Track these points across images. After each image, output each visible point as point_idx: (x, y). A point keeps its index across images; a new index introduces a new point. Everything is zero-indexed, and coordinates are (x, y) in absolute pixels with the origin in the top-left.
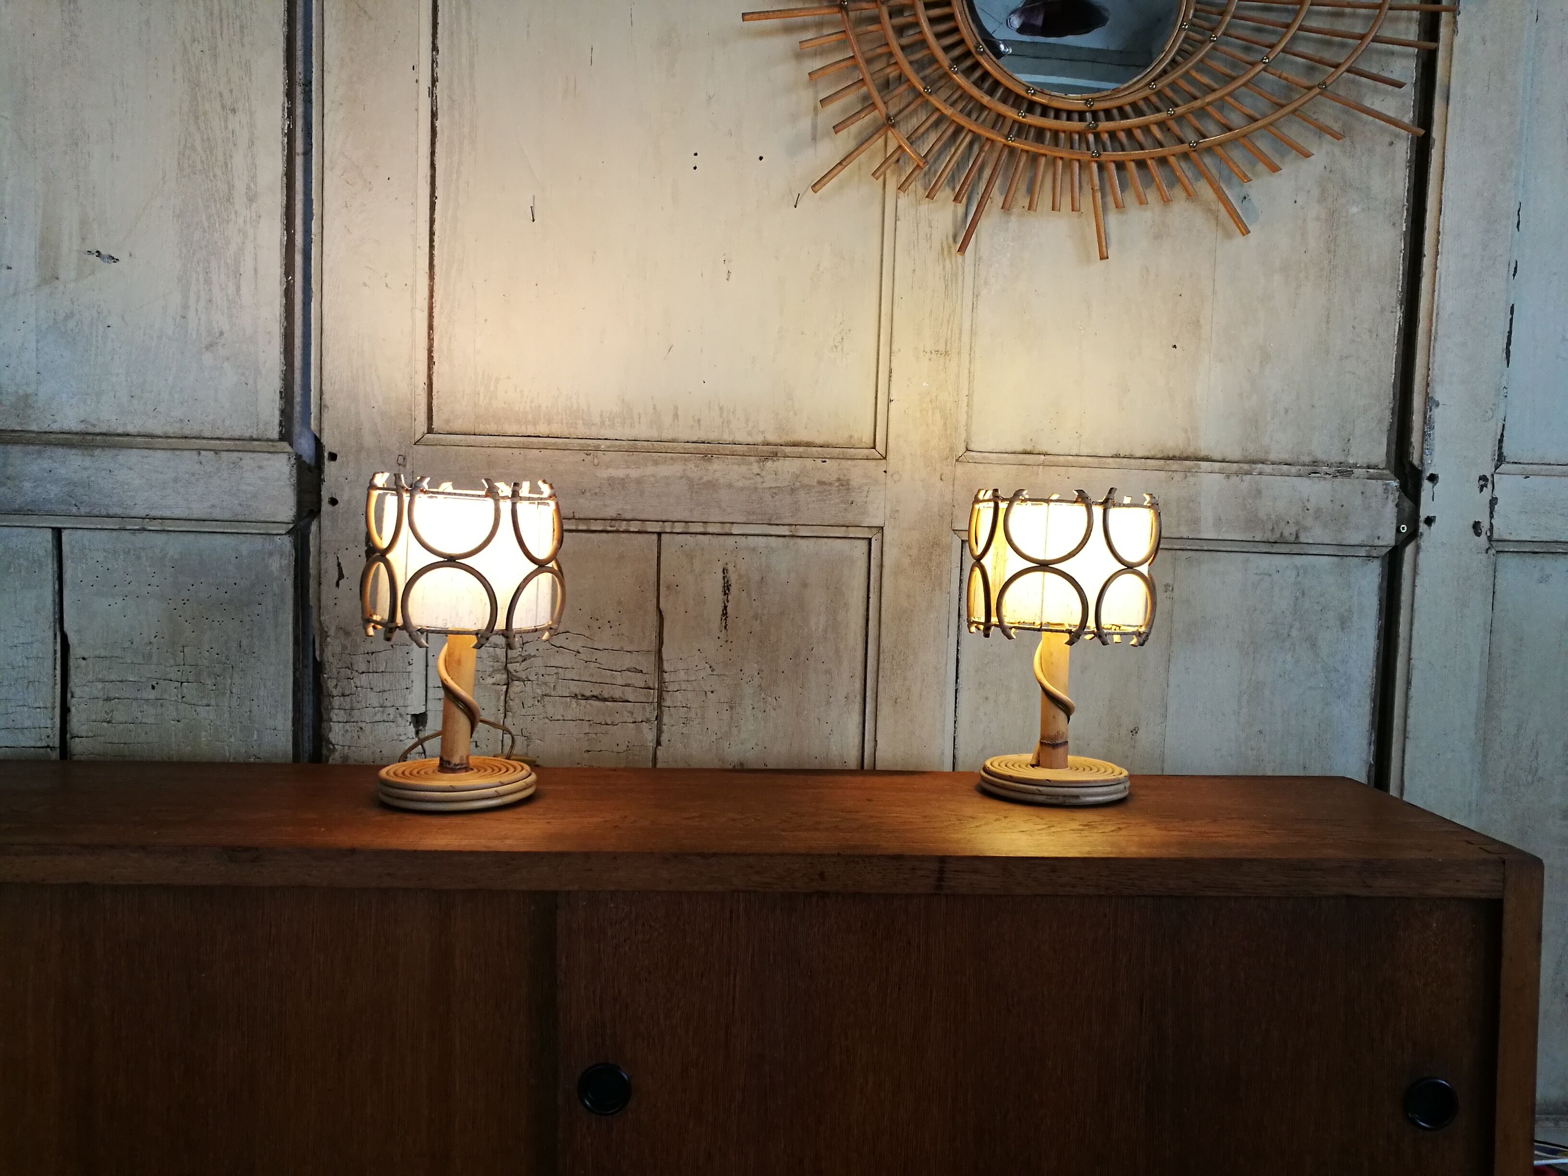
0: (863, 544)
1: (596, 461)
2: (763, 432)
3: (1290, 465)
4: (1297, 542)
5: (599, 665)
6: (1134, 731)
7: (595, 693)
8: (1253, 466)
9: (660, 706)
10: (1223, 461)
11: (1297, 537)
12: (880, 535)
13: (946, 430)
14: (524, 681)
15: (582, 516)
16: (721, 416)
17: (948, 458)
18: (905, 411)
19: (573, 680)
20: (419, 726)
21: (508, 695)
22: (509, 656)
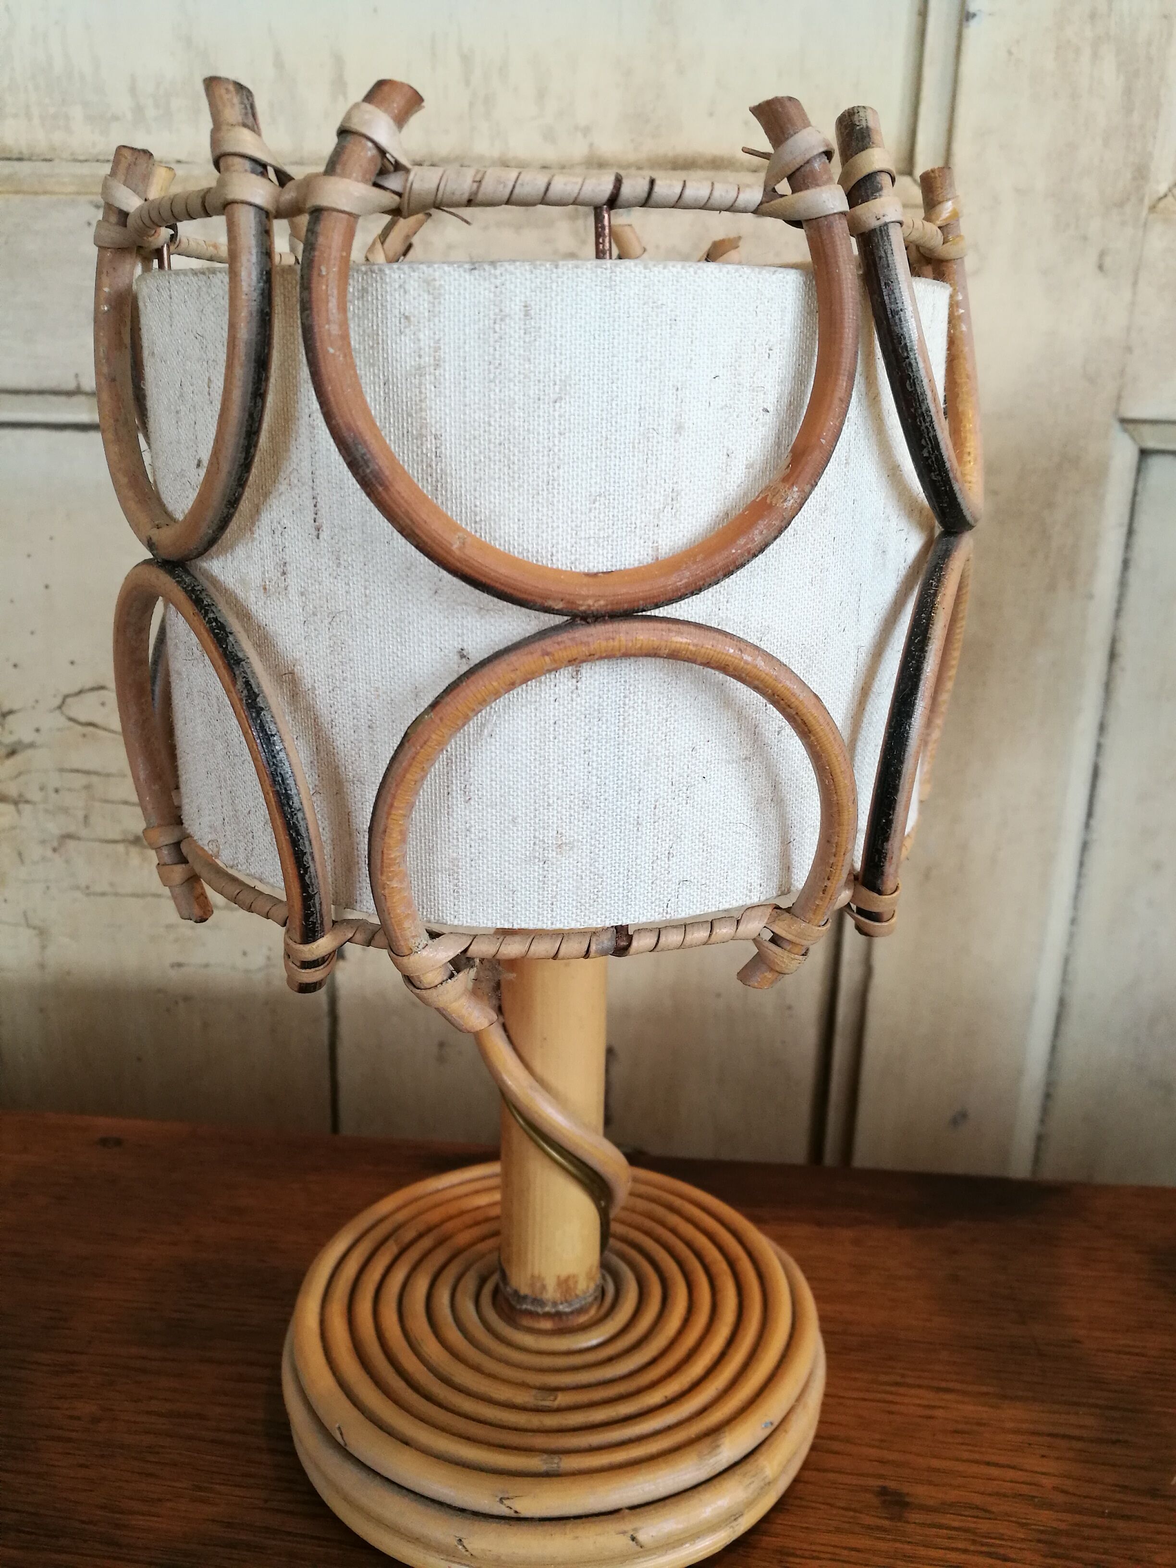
16: (467, 83)
17: (1128, 199)
18: (1010, 53)
19: (126, 803)
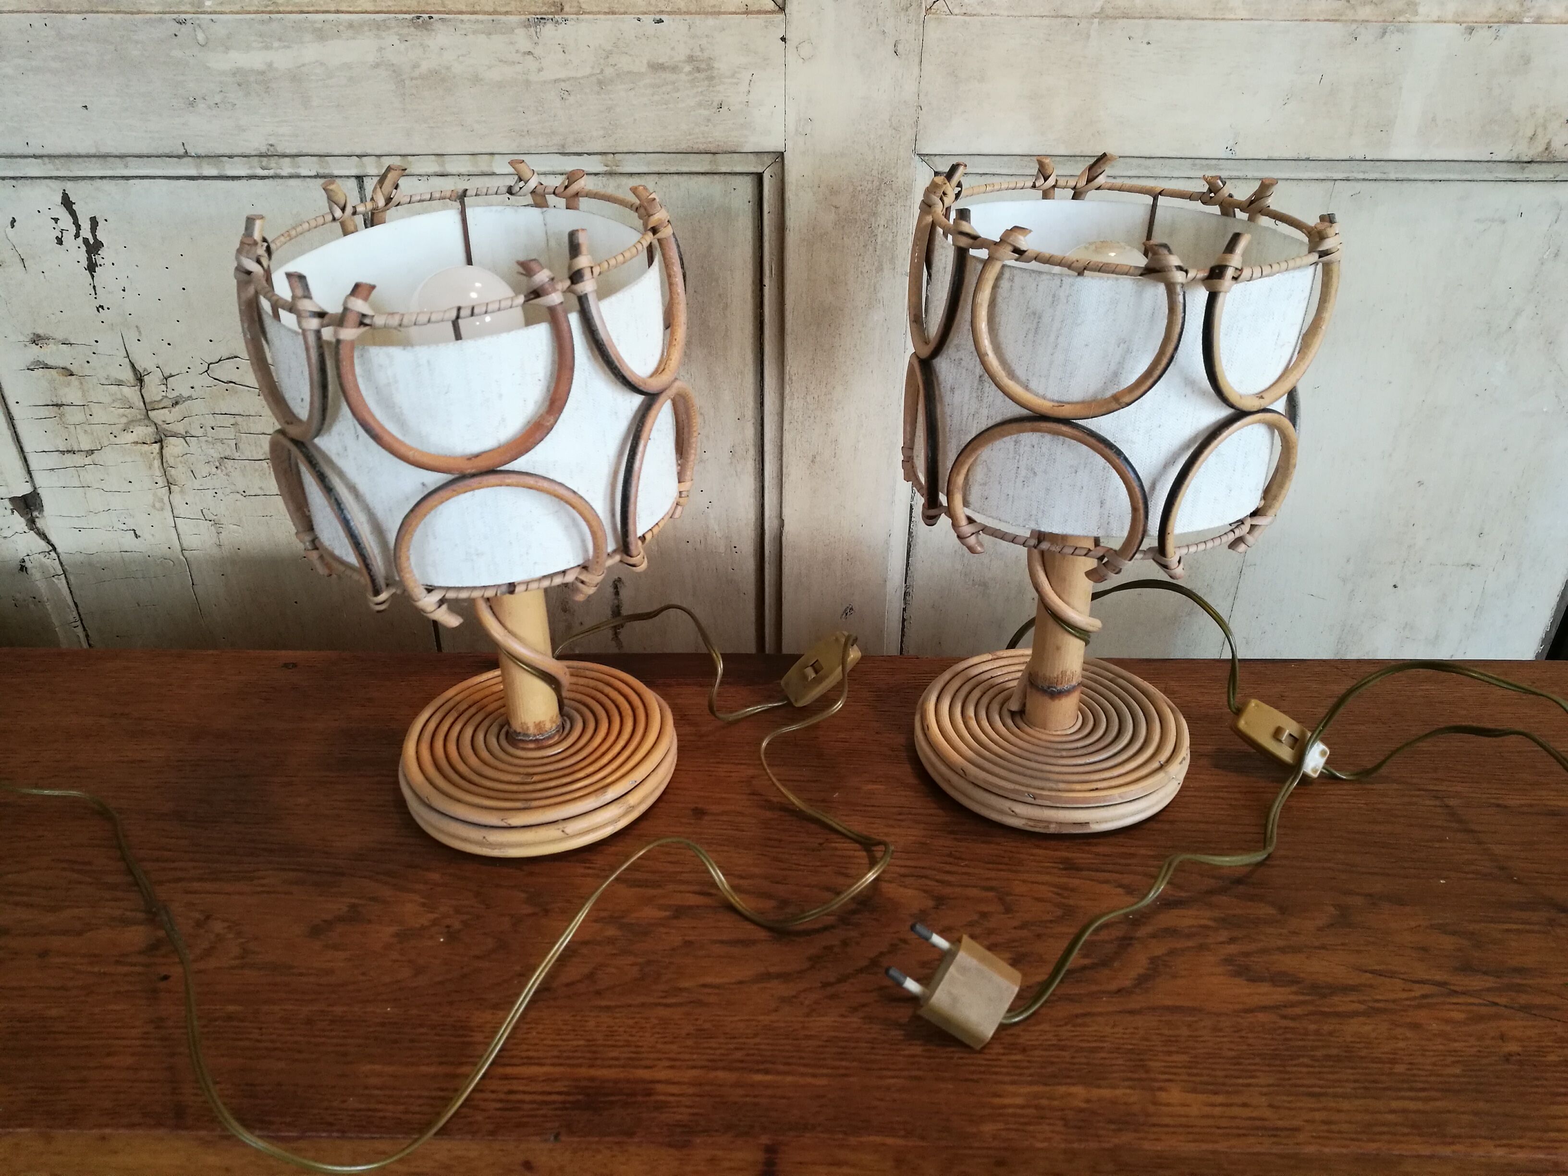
0: (746, 187)
12: (777, 166)
14: (184, 438)
15: (202, 152)
17: (911, 5)
19: (263, 434)
20: (31, 511)
21: (164, 460)
22: (147, 400)
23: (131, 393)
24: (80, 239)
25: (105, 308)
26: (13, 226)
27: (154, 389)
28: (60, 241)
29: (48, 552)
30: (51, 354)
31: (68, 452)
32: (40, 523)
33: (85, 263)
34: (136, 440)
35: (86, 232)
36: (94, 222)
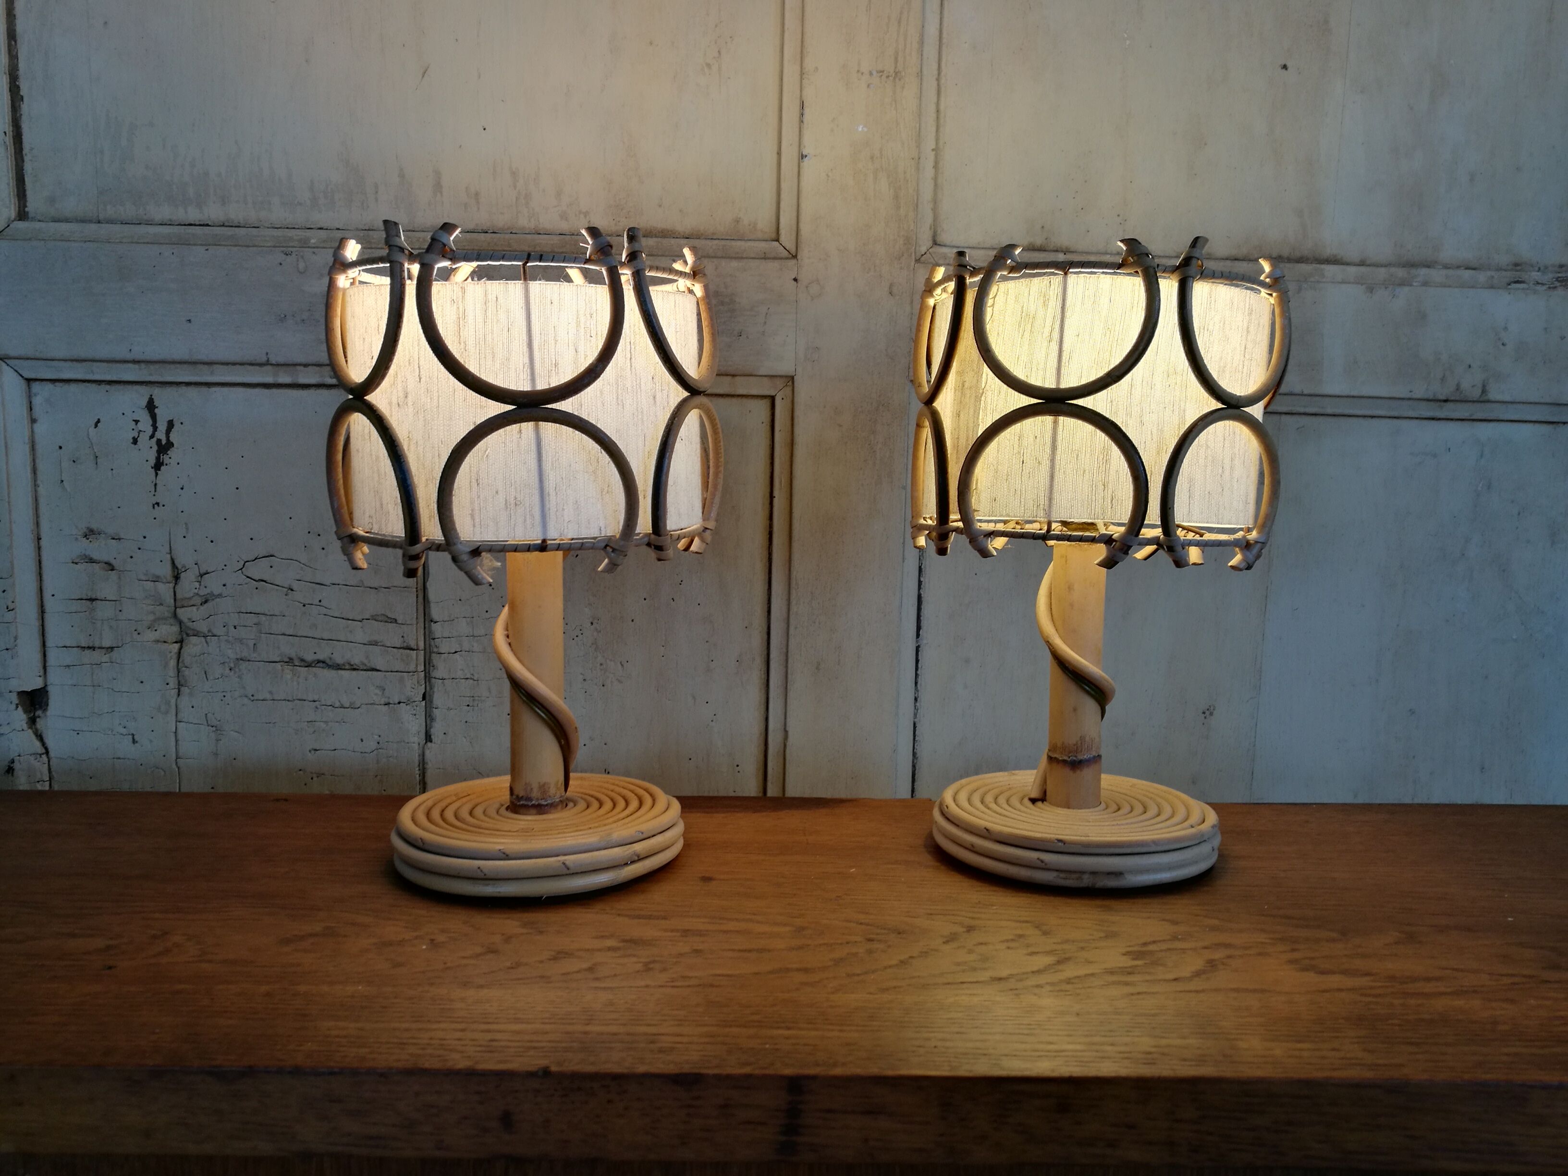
0: (760, 409)
1: (301, 265)
2: (586, 214)
3: (1474, 269)
4: (1483, 400)
5: (324, 611)
6: (1208, 712)
7: (321, 657)
8: (1414, 271)
9: (428, 677)
10: (1362, 263)
11: (1484, 391)
12: (788, 390)
13: (898, 208)
14: (205, 637)
15: (281, 360)
16: (515, 187)
17: (903, 255)
18: (827, 175)
19: (284, 634)
20: (35, 710)
21: (180, 661)
22: (179, 596)
23: (165, 590)
24: (154, 440)
25: (161, 505)
26: (96, 426)
27: (188, 586)
28: (135, 441)
29: (41, 755)
30: (100, 549)
31: (89, 648)
32: (40, 724)
33: (153, 461)
34: (158, 638)
35: (161, 435)
36: (171, 425)
